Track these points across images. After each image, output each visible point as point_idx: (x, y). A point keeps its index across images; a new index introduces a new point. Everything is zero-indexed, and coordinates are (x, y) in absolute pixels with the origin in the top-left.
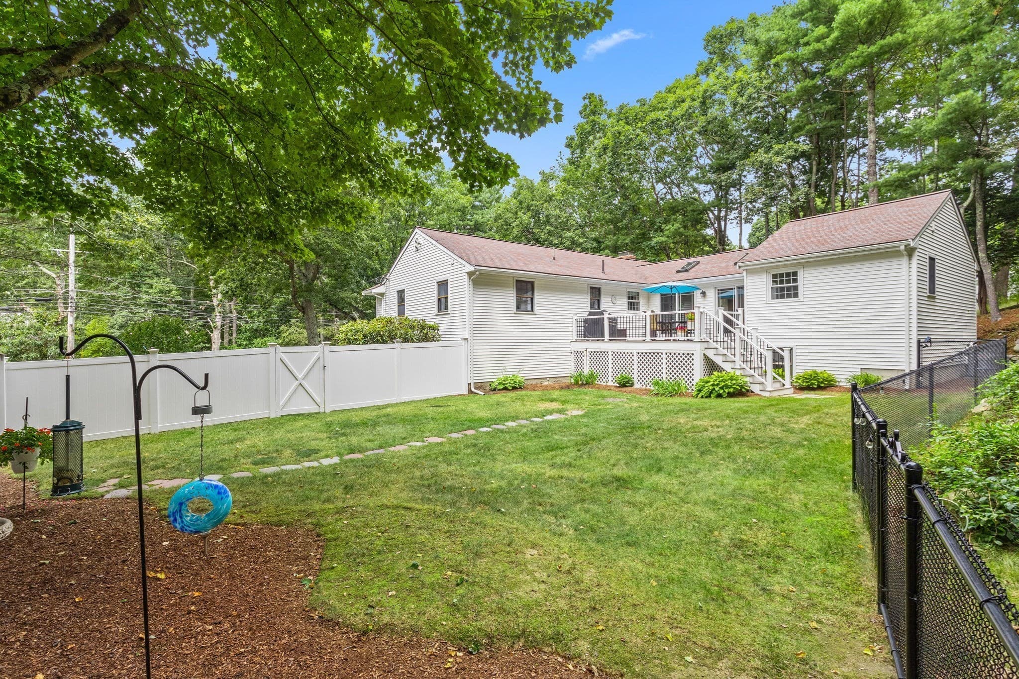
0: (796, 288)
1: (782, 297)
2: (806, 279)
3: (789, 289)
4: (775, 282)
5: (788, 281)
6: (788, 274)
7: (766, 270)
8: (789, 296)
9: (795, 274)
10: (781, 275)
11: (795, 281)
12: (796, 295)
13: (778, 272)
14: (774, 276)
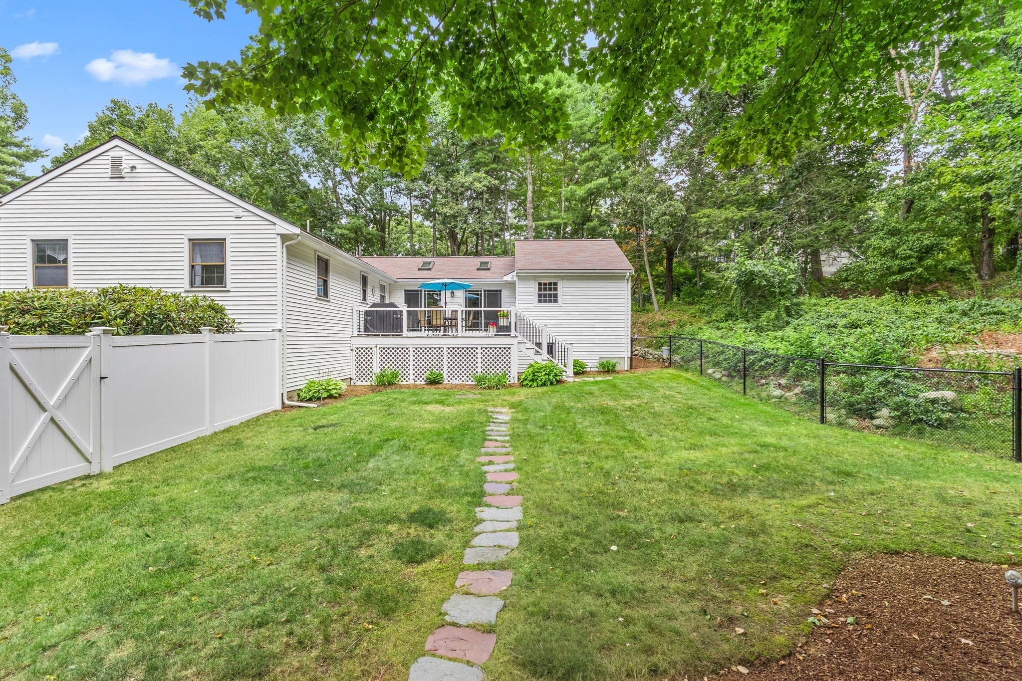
0: (556, 295)
1: (545, 301)
2: (563, 289)
3: (550, 295)
4: (540, 290)
5: (550, 290)
6: (550, 284)
7: (534, 278)
8: (550, 301)
9: (556, 284)
10: (545, 284)
11: (556, 289)
12: (556, 301)
13: (543, 281)
14: (540, 284)
